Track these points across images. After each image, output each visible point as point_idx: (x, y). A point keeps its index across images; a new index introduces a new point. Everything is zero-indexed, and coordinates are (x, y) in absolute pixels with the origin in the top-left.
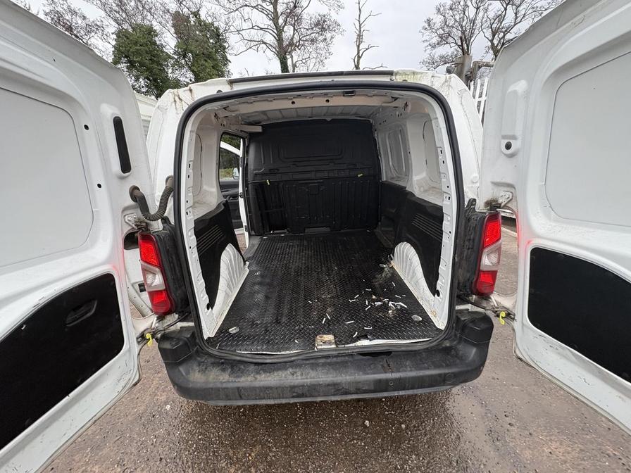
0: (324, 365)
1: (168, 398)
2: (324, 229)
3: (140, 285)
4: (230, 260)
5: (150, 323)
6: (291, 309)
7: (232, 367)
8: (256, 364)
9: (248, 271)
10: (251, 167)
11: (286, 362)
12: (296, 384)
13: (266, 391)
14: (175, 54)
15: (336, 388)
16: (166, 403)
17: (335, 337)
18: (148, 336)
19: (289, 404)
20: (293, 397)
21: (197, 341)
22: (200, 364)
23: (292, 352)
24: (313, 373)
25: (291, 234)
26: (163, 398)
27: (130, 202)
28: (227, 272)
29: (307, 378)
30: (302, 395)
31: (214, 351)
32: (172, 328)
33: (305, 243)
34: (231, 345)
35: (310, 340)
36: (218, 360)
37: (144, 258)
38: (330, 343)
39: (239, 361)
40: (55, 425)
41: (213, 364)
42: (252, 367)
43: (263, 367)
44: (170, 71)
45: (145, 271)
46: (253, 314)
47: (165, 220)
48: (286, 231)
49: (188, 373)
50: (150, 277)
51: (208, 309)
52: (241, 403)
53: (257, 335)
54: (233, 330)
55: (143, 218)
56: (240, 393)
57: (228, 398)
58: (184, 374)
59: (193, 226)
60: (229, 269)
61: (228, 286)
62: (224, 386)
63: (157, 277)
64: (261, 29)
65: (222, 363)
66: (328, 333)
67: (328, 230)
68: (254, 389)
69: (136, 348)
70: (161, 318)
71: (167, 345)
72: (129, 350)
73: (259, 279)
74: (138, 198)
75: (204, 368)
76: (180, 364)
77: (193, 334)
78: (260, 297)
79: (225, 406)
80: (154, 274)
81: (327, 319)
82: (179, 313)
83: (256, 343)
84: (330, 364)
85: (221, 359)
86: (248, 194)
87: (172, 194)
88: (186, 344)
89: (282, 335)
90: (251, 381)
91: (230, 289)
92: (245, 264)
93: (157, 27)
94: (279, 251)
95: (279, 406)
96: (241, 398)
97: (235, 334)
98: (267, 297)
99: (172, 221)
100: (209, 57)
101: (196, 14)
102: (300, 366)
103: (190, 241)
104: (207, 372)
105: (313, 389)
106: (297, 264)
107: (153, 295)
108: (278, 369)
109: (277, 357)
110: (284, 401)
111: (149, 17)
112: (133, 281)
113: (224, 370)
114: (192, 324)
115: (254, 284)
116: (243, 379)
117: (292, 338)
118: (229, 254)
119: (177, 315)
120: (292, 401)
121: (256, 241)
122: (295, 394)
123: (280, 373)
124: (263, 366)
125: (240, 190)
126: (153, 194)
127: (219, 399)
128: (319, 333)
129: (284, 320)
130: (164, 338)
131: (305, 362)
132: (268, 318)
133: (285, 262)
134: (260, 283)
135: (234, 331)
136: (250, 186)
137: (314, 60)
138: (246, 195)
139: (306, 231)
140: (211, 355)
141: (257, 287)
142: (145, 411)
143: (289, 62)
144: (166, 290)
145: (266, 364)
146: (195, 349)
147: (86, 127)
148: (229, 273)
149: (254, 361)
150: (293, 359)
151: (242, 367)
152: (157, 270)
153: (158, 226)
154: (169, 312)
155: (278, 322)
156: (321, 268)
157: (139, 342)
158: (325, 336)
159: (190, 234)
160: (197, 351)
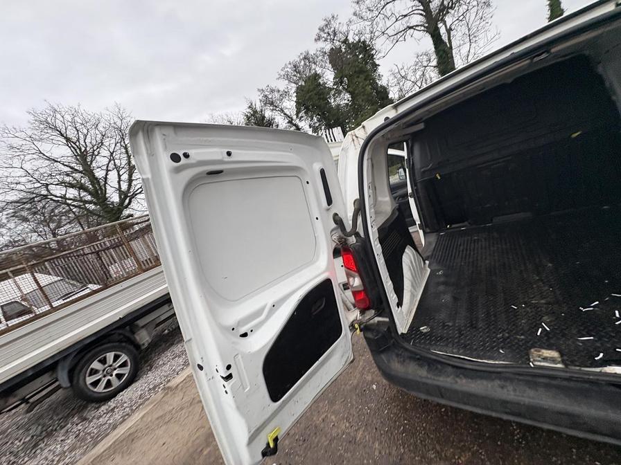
0: (547, 386)
1: (373, 379)
2: (522, 215)
3: (344, 285)
4: (411, 262)
5: (355, 316)
6: (488, 314)
7: (429, 365)
8: (454, 367)
9: (429, 270)
10: (418, 166)
11: (490, 372)
12: (508, 399)
13: (468, 397)
14: (334, 85)
15: (574, 421)
16: (372, 383)
17: (562, 355)
18: (356, 326)
19: (501, 419)
20: (506, 413)
21: (393, 335)
22: (397, 355)
23: (497, 362)
24: (531, 393)
25: (474, 226)
26: (369, 378)
27: (334, 225)
28: (409, 273)
29: (523, 396)
30: (519, 415)
31: (410, 346)
32: (372, 321)
33: (495, 234)
34: (424, 343)
35: (522, 352)
36: (414, 356)
37: (347, 265)
38: (553, 360)
39: (435, 360)
40: (314, 378)
41: (411, 358)
42: (450, 369)
43: (461, 371)
44: (333, 100)
45: (348, 275)
46: (442, 316)
47: (357, 235)
48: (466, 223)
49: (389, 361)
50: (351, 279)
51: (398, 307)
52: (443, 402)
53: (451, 338)
54: (423, 329)
55: (342, 235)
56: (441, 391)
57: (428, 393)
58: (386, 362)
59: (378, 236)
60: (410, 269)
61: (413, 286)
62: (424, 380)
63: (356, 279)
64: (405, 16)
65: (418, 359)
66: (549, 347)
67: (529, 214)
68: (456, 392)
69: (350, 334)
70: (363, 312)
71: (370, 335)
72: (346, 335)
73: (442, 279)
74: (338, 221)
75: (402, 359)
76: (382, 352)
77: (389, 328)
78: (447, 298)
79: (425, 400)
80: (354, 278)
81: (544, 329)
82: (375, 309)
83: (450, 345)
84: (558, 387)
85: (417, 355)
86: (417, 193)
87: (360, 213)
88: (383, 336)
89: (481, 341)
90: (451, 383)
91: (415, 289)
92: (425, 263)
93: (319, 71)
94: (461, 248)
95: (488, 418)
96: (442, 397)
97: (426, 333)
98: (455, 299)
99: (362, 234)
100: (362, 71)
101: (345, 41)
102: (511, 380)
103: (377, 248)
104: (405, 364)
105: (534, 411)
106: (488, 261)
107: (355, 293)
108: (481, 378)
109: (478, 364)
110: (494, 415)
111: (313, 66)
112: (339, 282)
113: (421, 366)
114: (387, 320)
115: (438, 284)
116: (441, 379)
117: (495, 346)
118: (409, 255)
119: (373, 311)
120: (505, 417)
121: (433, 238)
122: (508, 410)
123: (485, 382)
124: (463, 370)
125: (410, 190)
126: (347, 216)
127: (420, 392)
128: (533, 346)
129: (480, 325)
130: (366, 328)
131: (517, 377)
132: (461, 321)
133: (471, 260)
134: (445, 283)
135: (425, 331)
136: (419, 185)
137: (475, 9)
138: (415, 194)
139: (494, 221)
140: (406, 350)
141: (441, 288)
142: (358, 385)
143: (443, 31)
144: (364, 290)
145: (466, 369)
146: (392, 342)
147: (308, 182)
148: (412, 274)
149: (451, 363)
150: (499, 370)
151: (439, 366)
152: (357, 274)
153: (352, 240)
154: (368, 309)
155: (473, 326)
156: (525, 264)
157: (350, 330)
158: (544, 351)
159: (376, 243)
160: (394, 344)
